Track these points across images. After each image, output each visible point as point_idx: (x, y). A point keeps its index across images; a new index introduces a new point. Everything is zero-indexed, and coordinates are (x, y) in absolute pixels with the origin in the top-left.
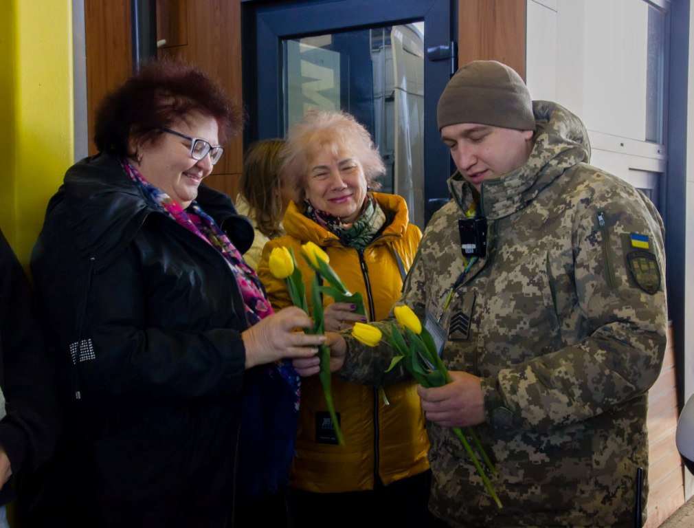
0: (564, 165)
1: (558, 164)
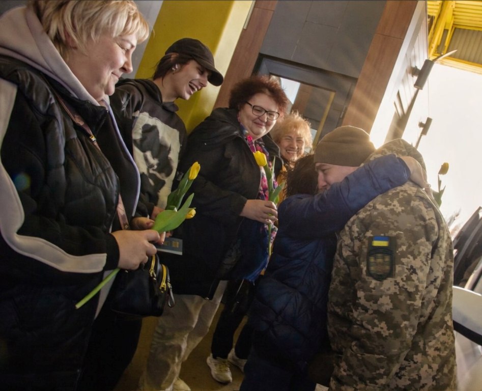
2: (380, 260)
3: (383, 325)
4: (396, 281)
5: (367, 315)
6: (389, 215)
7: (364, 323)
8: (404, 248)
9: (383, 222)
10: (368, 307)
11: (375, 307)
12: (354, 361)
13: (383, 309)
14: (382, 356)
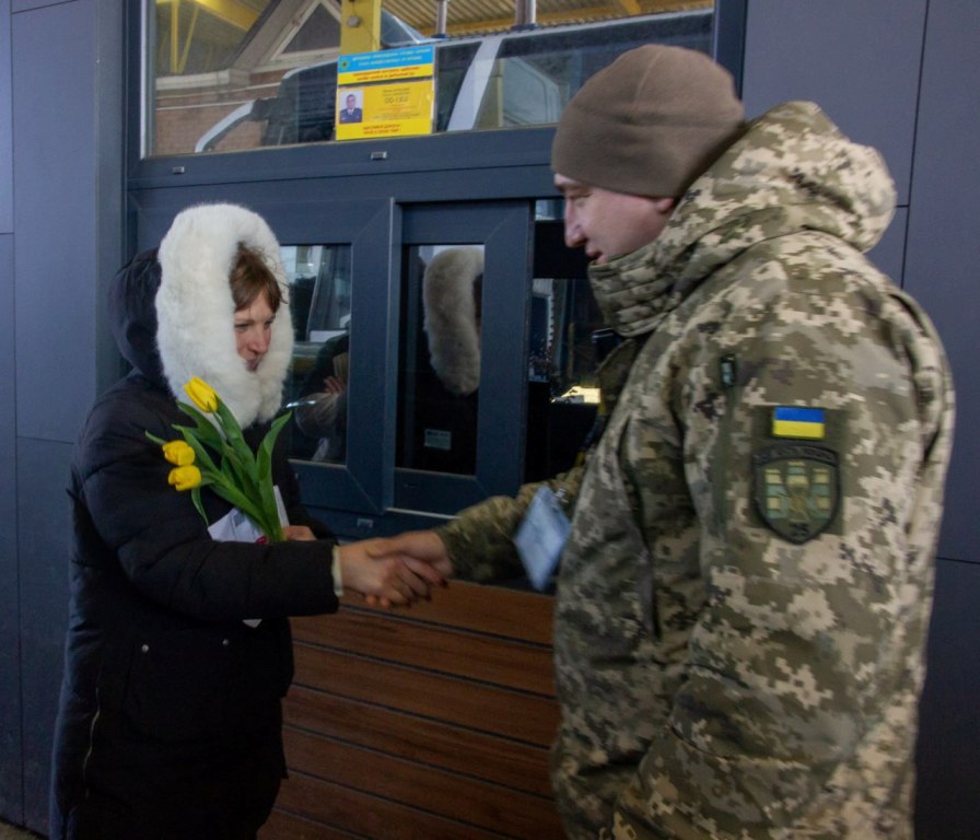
0: (735, 244)
1: (721, 242)
2: (798, 480)
3: (805, 674)
4: (843, 546)
5: (747, 641)
6: (821, 344)
7: (741, 668)
8: (868, 445)
9: (804, 365)
10: (754, 621)
11: (779, 621)
12: (702, 778)
13: (807, 629)
14: (797, 765)
